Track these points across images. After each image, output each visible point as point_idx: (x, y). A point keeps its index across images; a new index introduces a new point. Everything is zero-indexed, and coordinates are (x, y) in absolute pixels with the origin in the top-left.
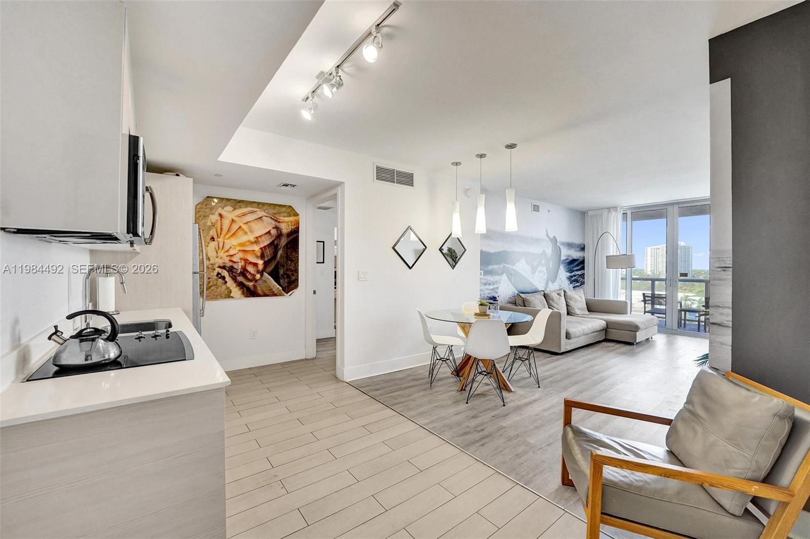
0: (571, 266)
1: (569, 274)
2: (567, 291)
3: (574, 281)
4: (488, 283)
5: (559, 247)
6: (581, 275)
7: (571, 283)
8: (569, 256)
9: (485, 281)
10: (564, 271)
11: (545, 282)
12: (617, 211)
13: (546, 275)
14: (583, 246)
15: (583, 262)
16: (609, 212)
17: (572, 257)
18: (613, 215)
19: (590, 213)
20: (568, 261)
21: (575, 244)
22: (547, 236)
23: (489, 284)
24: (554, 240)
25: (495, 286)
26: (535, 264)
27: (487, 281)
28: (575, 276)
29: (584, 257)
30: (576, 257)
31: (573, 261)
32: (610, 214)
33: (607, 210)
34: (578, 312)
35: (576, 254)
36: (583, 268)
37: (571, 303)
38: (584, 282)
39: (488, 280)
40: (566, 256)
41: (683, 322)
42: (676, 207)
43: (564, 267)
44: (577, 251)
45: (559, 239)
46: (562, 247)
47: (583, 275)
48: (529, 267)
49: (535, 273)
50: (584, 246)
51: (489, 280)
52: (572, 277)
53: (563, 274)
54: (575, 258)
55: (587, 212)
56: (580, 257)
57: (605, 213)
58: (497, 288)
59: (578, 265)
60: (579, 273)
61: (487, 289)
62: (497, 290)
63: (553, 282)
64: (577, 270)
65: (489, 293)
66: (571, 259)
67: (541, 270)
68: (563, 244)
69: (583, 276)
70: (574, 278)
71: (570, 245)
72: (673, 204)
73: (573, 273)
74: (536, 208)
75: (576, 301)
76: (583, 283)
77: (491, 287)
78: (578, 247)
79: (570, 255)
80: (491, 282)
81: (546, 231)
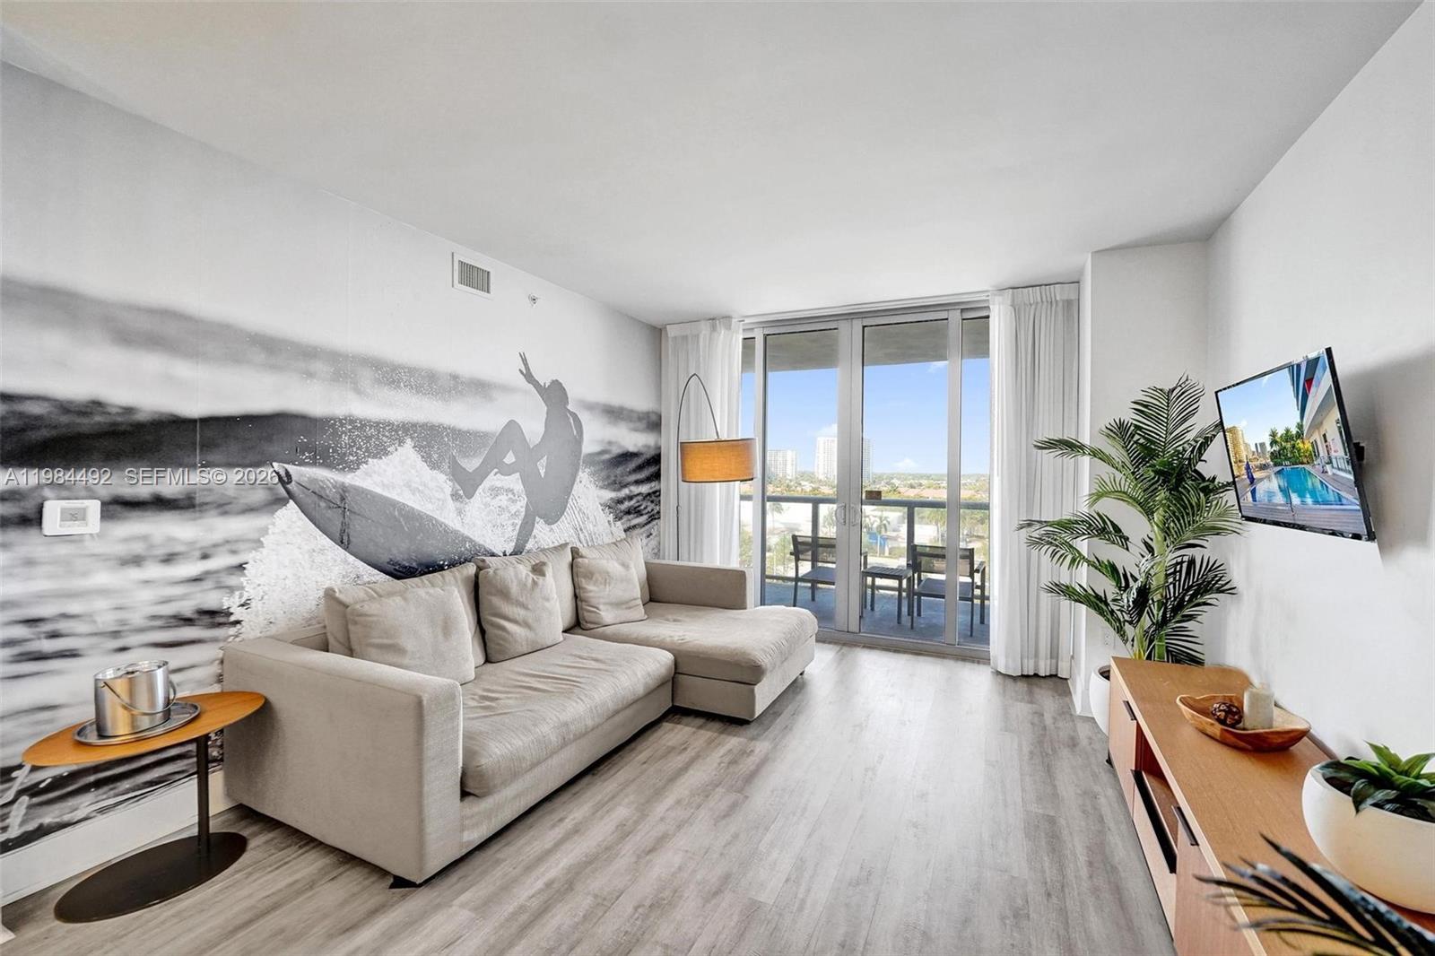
0: (619, 471)
1: (609, 495)
2: (583, 551)
3: (628, 512)
4: (162, 551)
5: (575, 416)
6: (649, 494)
7: (618, 518)
8: (610, 443)
9: (138, 548)
10: (592, 487)
11: (519, 522)
12: (729, 327)
13: (523, 501)
14: (654, 418)
15: (656, 460)
16: (714, 328)
17: (620, 447)
18: (722, 336)
19: (672, 331)
20: (607, 457)
21: (632, 411)
22: (528, 376)
23: (169, 559)
24: (554, 394)
25: (220, 561)
26: (471, 464)
27: (151, 546)
28: (631, 498)
29: (660, 448)
30: (635, 445)
31: (626, 456)
32: (715, 334)
33: (708, 323)
34: (607, 615)
35: (635, 440)
36: (656, 476)
37: (591, 589)
38: (659, 512)
40: (602, 442)
41: (869, 591)
42: (858, 325)
43: (592, 474)
44: (636, 430)
45: (575, 391)
46: (584, 417)
47: (657, 493)
48: (442, 477)
49: (470, 496)
50: (660, 417)
51: (171, 539)
52: (620, 501)
53: (590, 496)
54: (632, 449)
55: (665, 328)
56: (649, 447)
57: (704, 328)
58: (241, 567)
59: (640, 468)
60: (645, 489)
63: (551, 519)
64: (637, 482)
66: (616, 451)
67: (498, 484)
68: (590, 407)
69: (655, 496)
70: (627, 504)
71: (614, 414)
72: (850, 316)
73: (625, 492)
74: (474, 277)
75: (607, 578)
76: (654, 517)
77: (194, 568)
78: (640, 419)
79: (613, 439)
81: (524, 361)
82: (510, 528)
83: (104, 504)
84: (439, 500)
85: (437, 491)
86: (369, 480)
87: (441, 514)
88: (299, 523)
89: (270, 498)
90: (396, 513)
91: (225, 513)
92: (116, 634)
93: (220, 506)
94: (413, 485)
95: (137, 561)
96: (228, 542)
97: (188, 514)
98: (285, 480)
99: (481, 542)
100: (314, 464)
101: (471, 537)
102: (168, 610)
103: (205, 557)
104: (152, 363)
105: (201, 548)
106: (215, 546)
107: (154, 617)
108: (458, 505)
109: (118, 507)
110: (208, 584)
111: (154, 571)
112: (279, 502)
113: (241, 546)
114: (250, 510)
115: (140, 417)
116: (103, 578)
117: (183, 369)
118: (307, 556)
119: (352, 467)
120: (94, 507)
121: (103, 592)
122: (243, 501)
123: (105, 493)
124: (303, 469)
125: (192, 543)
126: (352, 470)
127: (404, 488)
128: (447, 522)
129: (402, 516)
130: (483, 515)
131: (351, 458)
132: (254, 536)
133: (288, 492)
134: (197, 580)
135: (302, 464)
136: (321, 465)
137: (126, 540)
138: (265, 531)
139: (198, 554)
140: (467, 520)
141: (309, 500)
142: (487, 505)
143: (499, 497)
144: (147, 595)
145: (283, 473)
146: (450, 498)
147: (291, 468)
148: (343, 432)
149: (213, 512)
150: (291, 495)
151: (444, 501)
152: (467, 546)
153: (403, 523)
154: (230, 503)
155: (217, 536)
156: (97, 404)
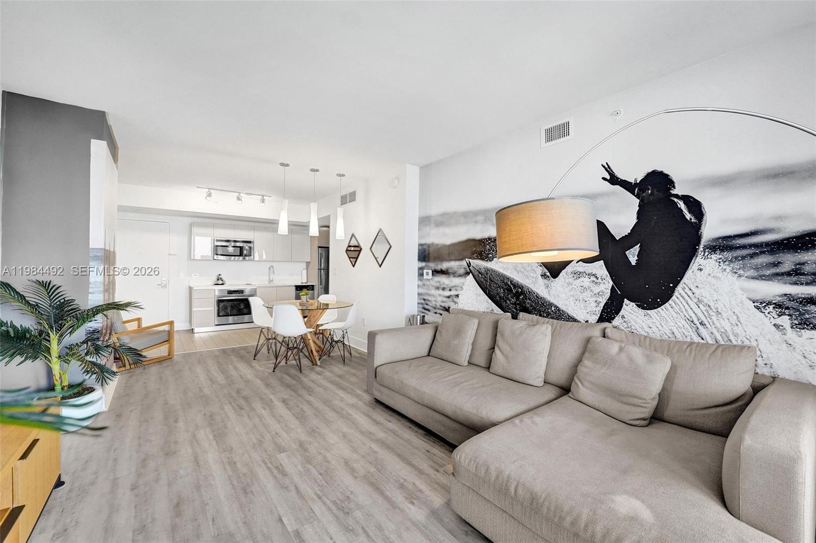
4: (442, 286)
9: (438, 285)
23: (444, 289)
25: (453, 293)
27: (440, 285)
39: (442, 283)
49: (554, 276)
51: (444, 283)
58: (457, 296)
61: (440, 295)
62: (456, 300)
63: (648, 305)
65: (443, 302)
74: (556, 132)
77: (447, 293)
80: (446, 286)
81: (608, 169)
82: (594, 304)
83: (433, 271)
84: (533, 277)
85: (531, 272)
86: (497, 266)
87: (534, 286)
88: (473, 283)
89: (465, 272)
90: (509, 283)
91: (454, 276)
92: (435, 308)
93: (454, 274)
94: (518, 269)
95: (438, 288)
96: (455, 286)
97: (447, 276)
98: (469, 265)
99: (564, 309)
100: (477, 259)
101: (556, 304)
102: (443, 305)
103: (450, 290)
104: (442, 230)
105: (450, 287)
106: (452, 287)
107: (441, 306)
108: (546, 281)
109: (436, 272)
110: (451, 299)
111: (441, 292)
112: (467, 274)
113: (458, 288)
114: (460, 276)
115: (439, 246)
116: (433, 292)
117: (447, 230)
118: (475, 296)
119: (491, 260)
120: (430, 272)
121: (433, 296)
122: (459, 272)
123: (433, 269)
124: (474, 260)
125: (447, 285)
126: (490, 261)
127: (513, 270)
128: (538, 292)
129: (512, 284)
130: (566, 290)
131: (490, 255)
132: (461, 285)
133: (470, 269)
134: (449, 297)
135: (474, 259)
136: (480, 259)
137: (437, 282)
138: (463, 284)
139: (448, 289)
140: (552, 292)
141: (476, 273)
142: (569, 284)
143: (581, 279)
144: (440, 299)
145: (468, 263)
146: (540, 277)
147: (470, 260)
148: (487, 244)
149: (452, 276)
150: (471, 271)
151: (536, 278)
152: (553, 309)
153: (512, 288)
154: (455, 273)
155: (453, 284)
156: (433, 244)
